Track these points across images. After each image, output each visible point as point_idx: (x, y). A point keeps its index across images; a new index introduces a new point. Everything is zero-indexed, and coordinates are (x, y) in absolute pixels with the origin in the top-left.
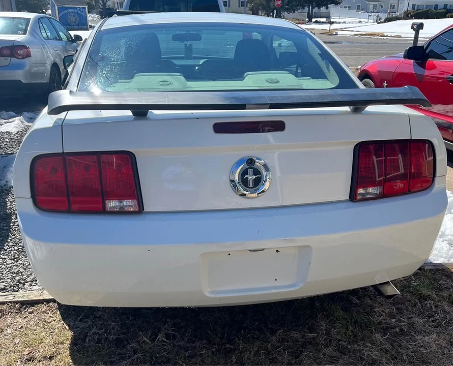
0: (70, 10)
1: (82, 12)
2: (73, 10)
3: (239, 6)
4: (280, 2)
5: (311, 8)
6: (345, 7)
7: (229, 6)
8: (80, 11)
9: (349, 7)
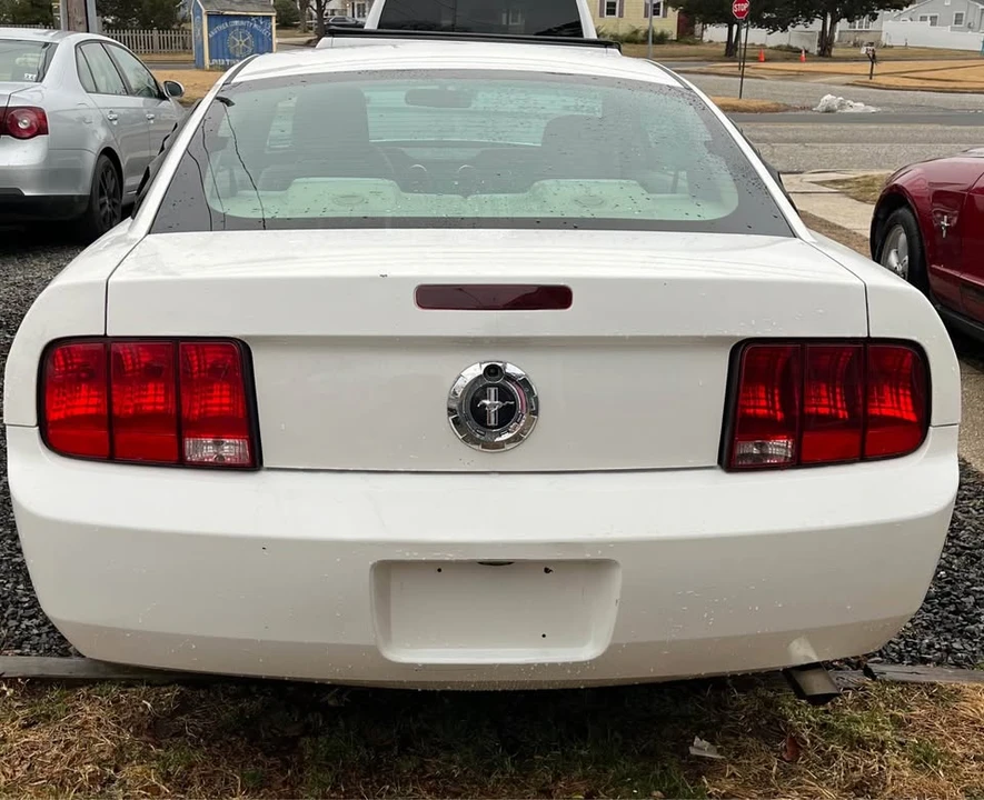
0: (236, 22)
1: (263, 26)
2: (243, 23)
3: (646, 16)
4: (745, 6)
5: (829, 19)
6: (923, 19)
7: (621, 16)
8: (258, 23)
9: (934, 19)
